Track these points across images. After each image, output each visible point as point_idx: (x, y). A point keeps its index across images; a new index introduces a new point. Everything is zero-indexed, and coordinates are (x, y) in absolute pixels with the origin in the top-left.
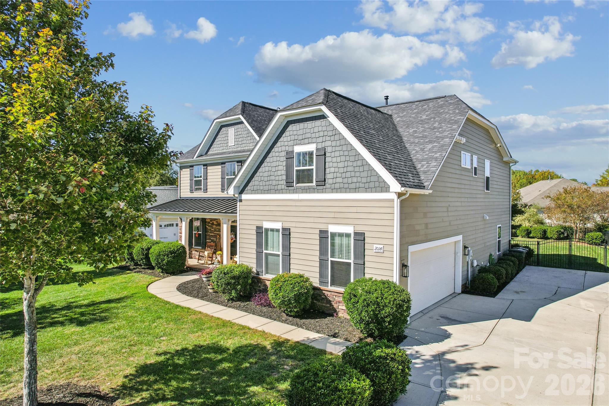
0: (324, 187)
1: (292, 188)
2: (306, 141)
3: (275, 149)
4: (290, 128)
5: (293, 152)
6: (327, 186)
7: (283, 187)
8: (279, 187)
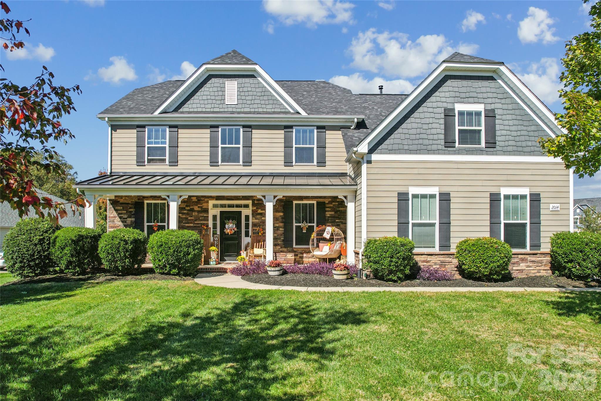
0: (495, 149)
1: (454, 149)
2: (470, 100)
3: (427, 104)
4: (449, 83)
5: (453, 110)
6: (498, 148)
7: (440, 147)
8: (434, 147)
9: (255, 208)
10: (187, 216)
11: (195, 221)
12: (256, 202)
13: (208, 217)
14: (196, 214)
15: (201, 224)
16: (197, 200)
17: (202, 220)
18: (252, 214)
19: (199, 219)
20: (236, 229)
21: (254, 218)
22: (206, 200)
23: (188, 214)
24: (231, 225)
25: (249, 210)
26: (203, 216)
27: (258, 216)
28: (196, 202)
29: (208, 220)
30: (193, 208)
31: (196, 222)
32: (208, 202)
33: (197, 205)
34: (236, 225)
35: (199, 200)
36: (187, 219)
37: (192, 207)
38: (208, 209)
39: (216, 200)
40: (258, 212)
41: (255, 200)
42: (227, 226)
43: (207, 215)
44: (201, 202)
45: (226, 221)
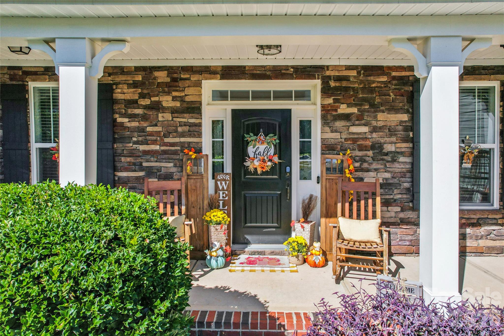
9: (330, 101)
10: (144, 124)
11: (165, 136)
12: (332, 84)
13: (200, 125)
14: (168, 116)
15: (182, 145)
16: (168, 80)
17: (182, 135)
18: (324, 118)
19: (176, 131)
20: (276, 159)
21: (327, 129)
22: (194, 78)
23: (144, 118)
24: (262, 148)
25: (313, 107)
26: (185, 124)
27: (339, 124)
28: (167, 85)
29: (200, 135)
30: (159, 102)
31: (166, 140)
32: (198, 84)
33: (169, 93)
34: (275, 146)
35: (174, 80)
36: (142, 130)
37: (156, 99)
38: (200, 103)
39: (223, 78)
40: (340, 111)
41: (329, 77)
42: (251, 150)
43: (197, 121)
44: (181, 84)
45: (250, 137)
